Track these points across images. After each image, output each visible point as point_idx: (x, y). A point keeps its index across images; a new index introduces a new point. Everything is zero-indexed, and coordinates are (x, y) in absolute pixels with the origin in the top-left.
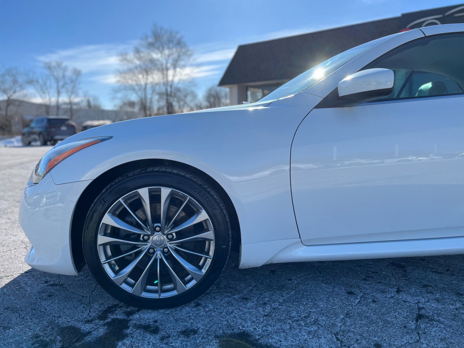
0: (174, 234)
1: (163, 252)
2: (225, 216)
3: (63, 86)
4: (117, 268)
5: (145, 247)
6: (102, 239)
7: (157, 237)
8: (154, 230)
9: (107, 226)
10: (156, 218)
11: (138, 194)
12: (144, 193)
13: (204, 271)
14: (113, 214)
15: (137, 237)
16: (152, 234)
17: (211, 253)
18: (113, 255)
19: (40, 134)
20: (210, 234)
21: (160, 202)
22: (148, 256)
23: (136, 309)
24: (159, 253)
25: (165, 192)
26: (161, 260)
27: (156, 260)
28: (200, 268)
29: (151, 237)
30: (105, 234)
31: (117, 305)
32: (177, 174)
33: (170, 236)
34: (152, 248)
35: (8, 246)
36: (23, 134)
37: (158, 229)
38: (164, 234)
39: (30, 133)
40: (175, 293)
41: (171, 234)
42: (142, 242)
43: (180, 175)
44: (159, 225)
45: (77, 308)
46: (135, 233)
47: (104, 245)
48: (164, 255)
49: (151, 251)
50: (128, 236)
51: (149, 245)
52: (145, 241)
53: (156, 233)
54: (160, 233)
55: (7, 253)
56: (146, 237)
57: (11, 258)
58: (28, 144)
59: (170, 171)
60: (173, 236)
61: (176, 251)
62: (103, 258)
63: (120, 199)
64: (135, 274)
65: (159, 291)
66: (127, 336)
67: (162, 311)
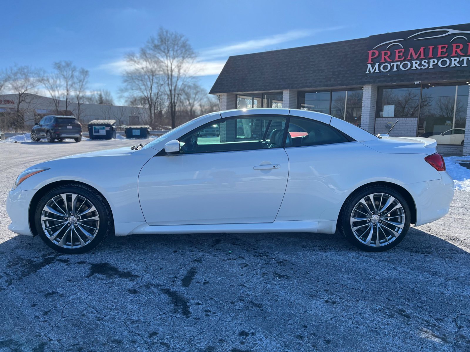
0: (80, 217)
1: (75, 226)
2: (105, 209)
3: (72, 85)
4: (52, 233)
5: (66, 223)
6: (43, 218)
7: (72, 219)
8: (70, 215)
9: (46, 212)
10: (70, 209)
11: (61, 197)
12: (64, 196)
13: (94, 236)
14: (49, 206)
15: (62, 218)
16: (69, 217)
17: (98, 227)
18: (50, 226)
19: (48, 131)
20: (97, 218)
21: (72, 201)
22: (67, 227)
23: (62, 254)
24: (72, 226)
25: (74, 196)
26: (73, 230)
27: (70, 230)
28: (93, 234)
29: (69, 218)
30: (45, 216)
31: (54, 252)
32: (80, 188)
33: (78, 218)
34: (69, 224)
35: (4, 224)
36: (33, 131)
37: (72, 214)
38: (75, 217)
39: (40, 131)
40: (80, 246)
41: (79, 217)
42: (64, 220)
43: (82, 188)
44: (72, 212)
45: (33, 253)
46: (61, 216)
47: (45, 221)
48: (75, 228)
49: (69, 225)
50: (58, 217)
51: (68, 222)
52: (66, 220)
53: (71, 216)
54: (73, 216)
55: (3, 228)
56: (66, 218)
57: (5, 230)
58: (37, 141)
59: (77, 186)
60: (80, 218)
61: (81, 226)
62: (44, 227)
63: (52, 199)
64: (60, 236)
65: (72, 245)
66: (52, 263)
67: (74, 255)
